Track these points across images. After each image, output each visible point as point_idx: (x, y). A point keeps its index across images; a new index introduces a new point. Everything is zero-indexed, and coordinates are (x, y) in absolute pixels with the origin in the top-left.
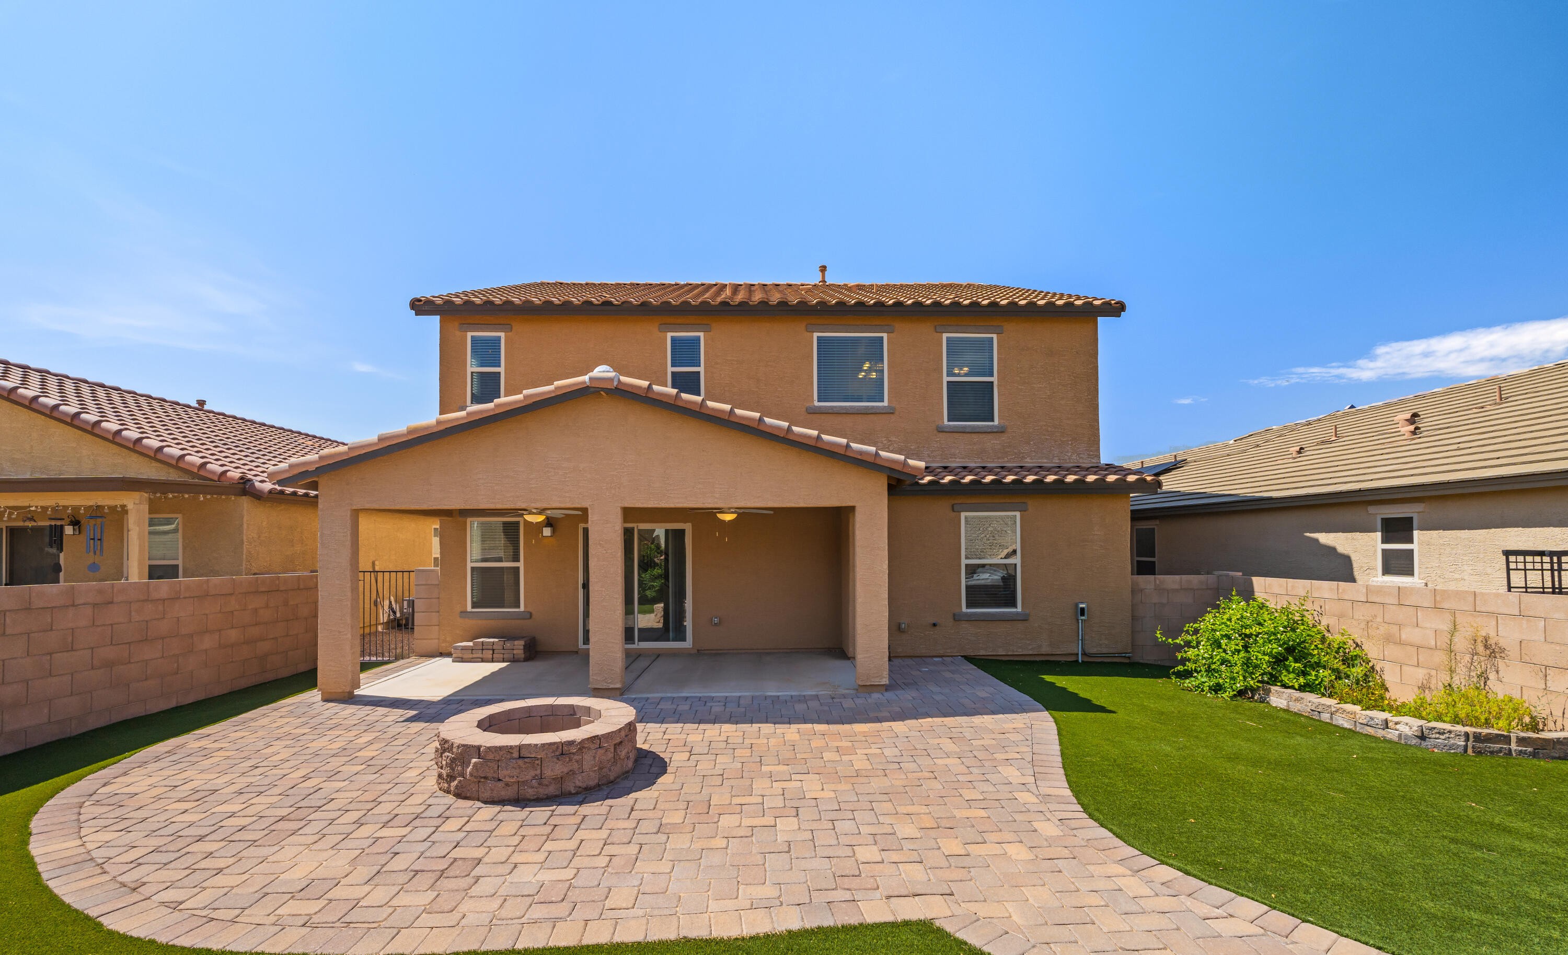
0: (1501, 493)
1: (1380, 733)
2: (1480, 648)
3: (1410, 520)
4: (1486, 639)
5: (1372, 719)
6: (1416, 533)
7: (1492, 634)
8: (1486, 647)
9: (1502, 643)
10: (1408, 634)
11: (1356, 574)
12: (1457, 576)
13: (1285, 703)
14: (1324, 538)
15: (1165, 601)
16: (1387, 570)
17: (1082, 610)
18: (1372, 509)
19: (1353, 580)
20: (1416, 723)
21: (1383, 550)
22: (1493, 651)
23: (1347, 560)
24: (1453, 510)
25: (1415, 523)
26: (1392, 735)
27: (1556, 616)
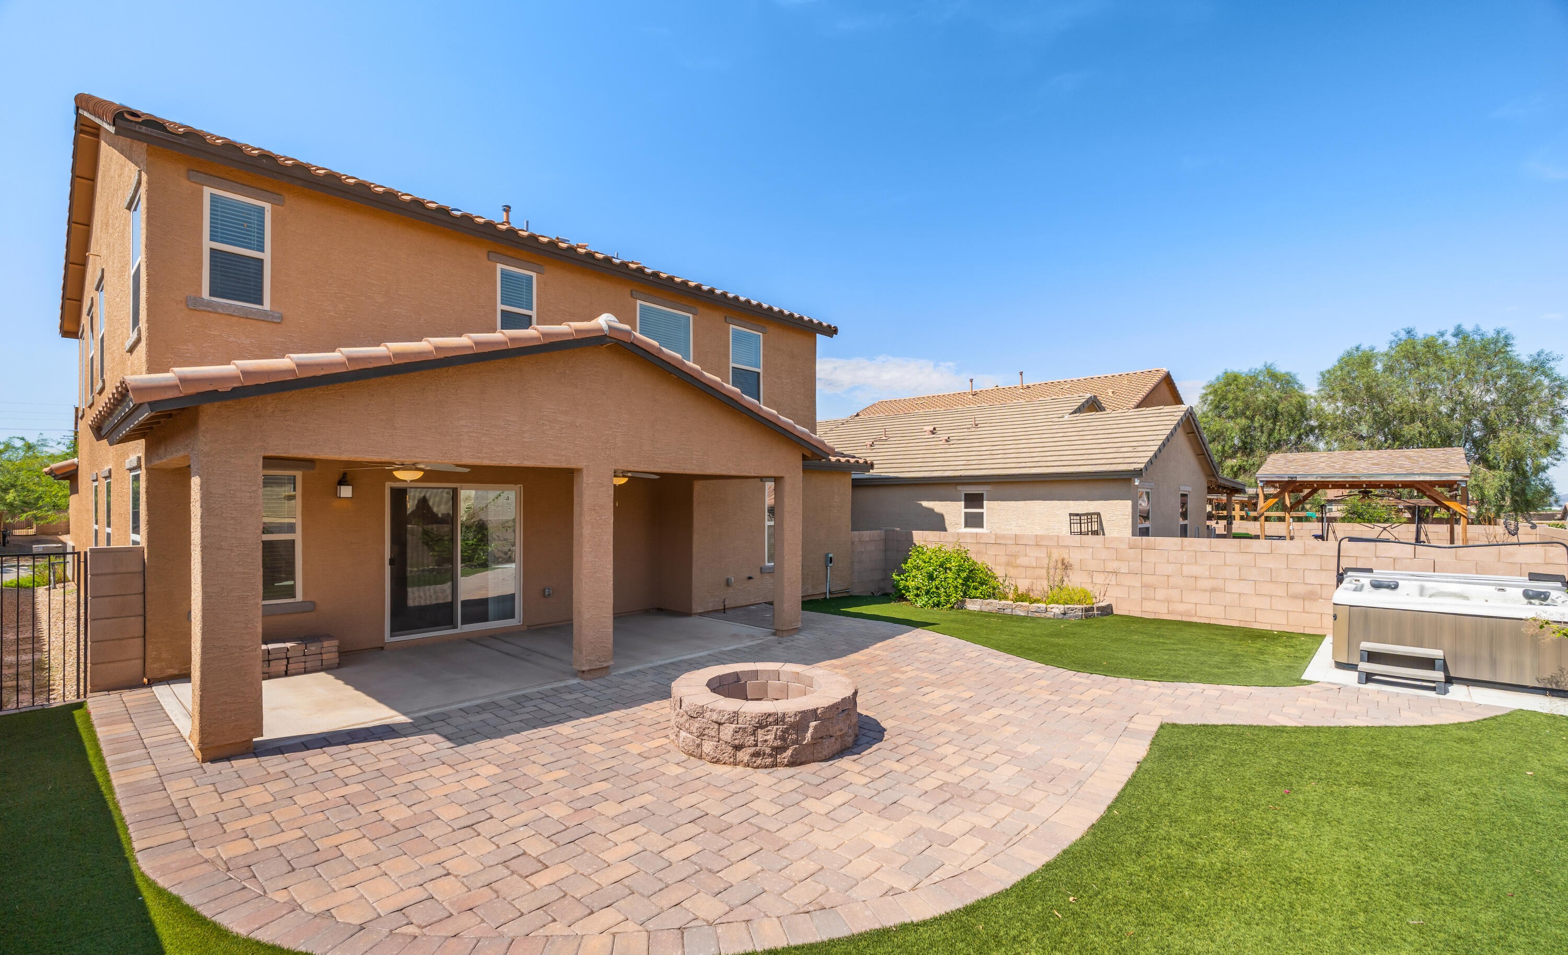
0: (1029, 482)
1: (1043, 615)
2: (1060, 565)
3: (982, 494)
4: (1063, 560)
5: (1039, 608)
6: (985, 502)
7: (1066, 556)
8: (1063, 564)
9: (1071, 561)
10: (1022, 561)
11: (947, 525)
12: (1008, 527)
13: (979, 607)
14: (925, 504)
15: (863, 550)
16: (966, 525)
17: (831, 558)
18: (959, 488)
19: (945, 530)
20: (1062, 607)
21: (965, 513)
22: (1066, 566)
23: (941, 517)
24: (1008, 490)
25: (985, 497)
26: (1050, 615)
27: (1098, 546)
